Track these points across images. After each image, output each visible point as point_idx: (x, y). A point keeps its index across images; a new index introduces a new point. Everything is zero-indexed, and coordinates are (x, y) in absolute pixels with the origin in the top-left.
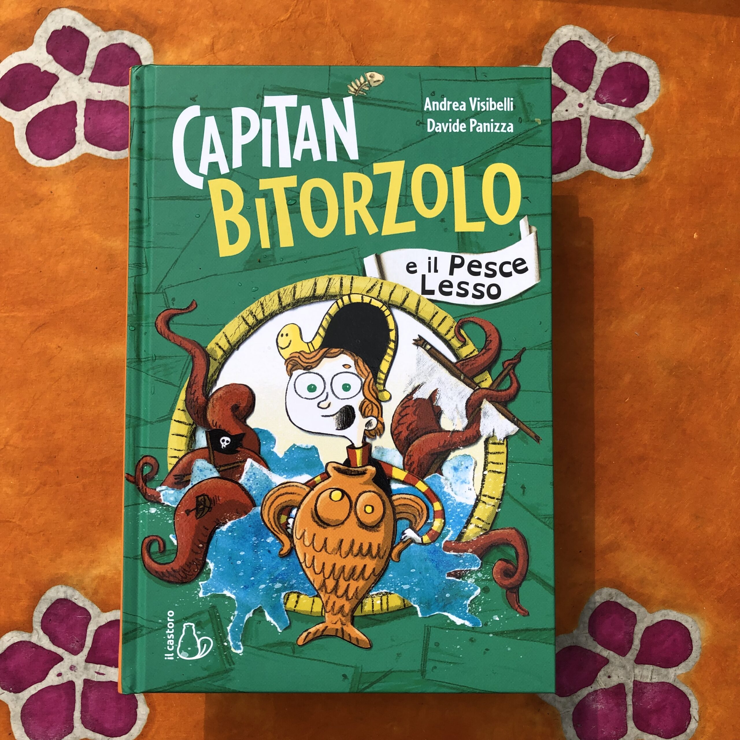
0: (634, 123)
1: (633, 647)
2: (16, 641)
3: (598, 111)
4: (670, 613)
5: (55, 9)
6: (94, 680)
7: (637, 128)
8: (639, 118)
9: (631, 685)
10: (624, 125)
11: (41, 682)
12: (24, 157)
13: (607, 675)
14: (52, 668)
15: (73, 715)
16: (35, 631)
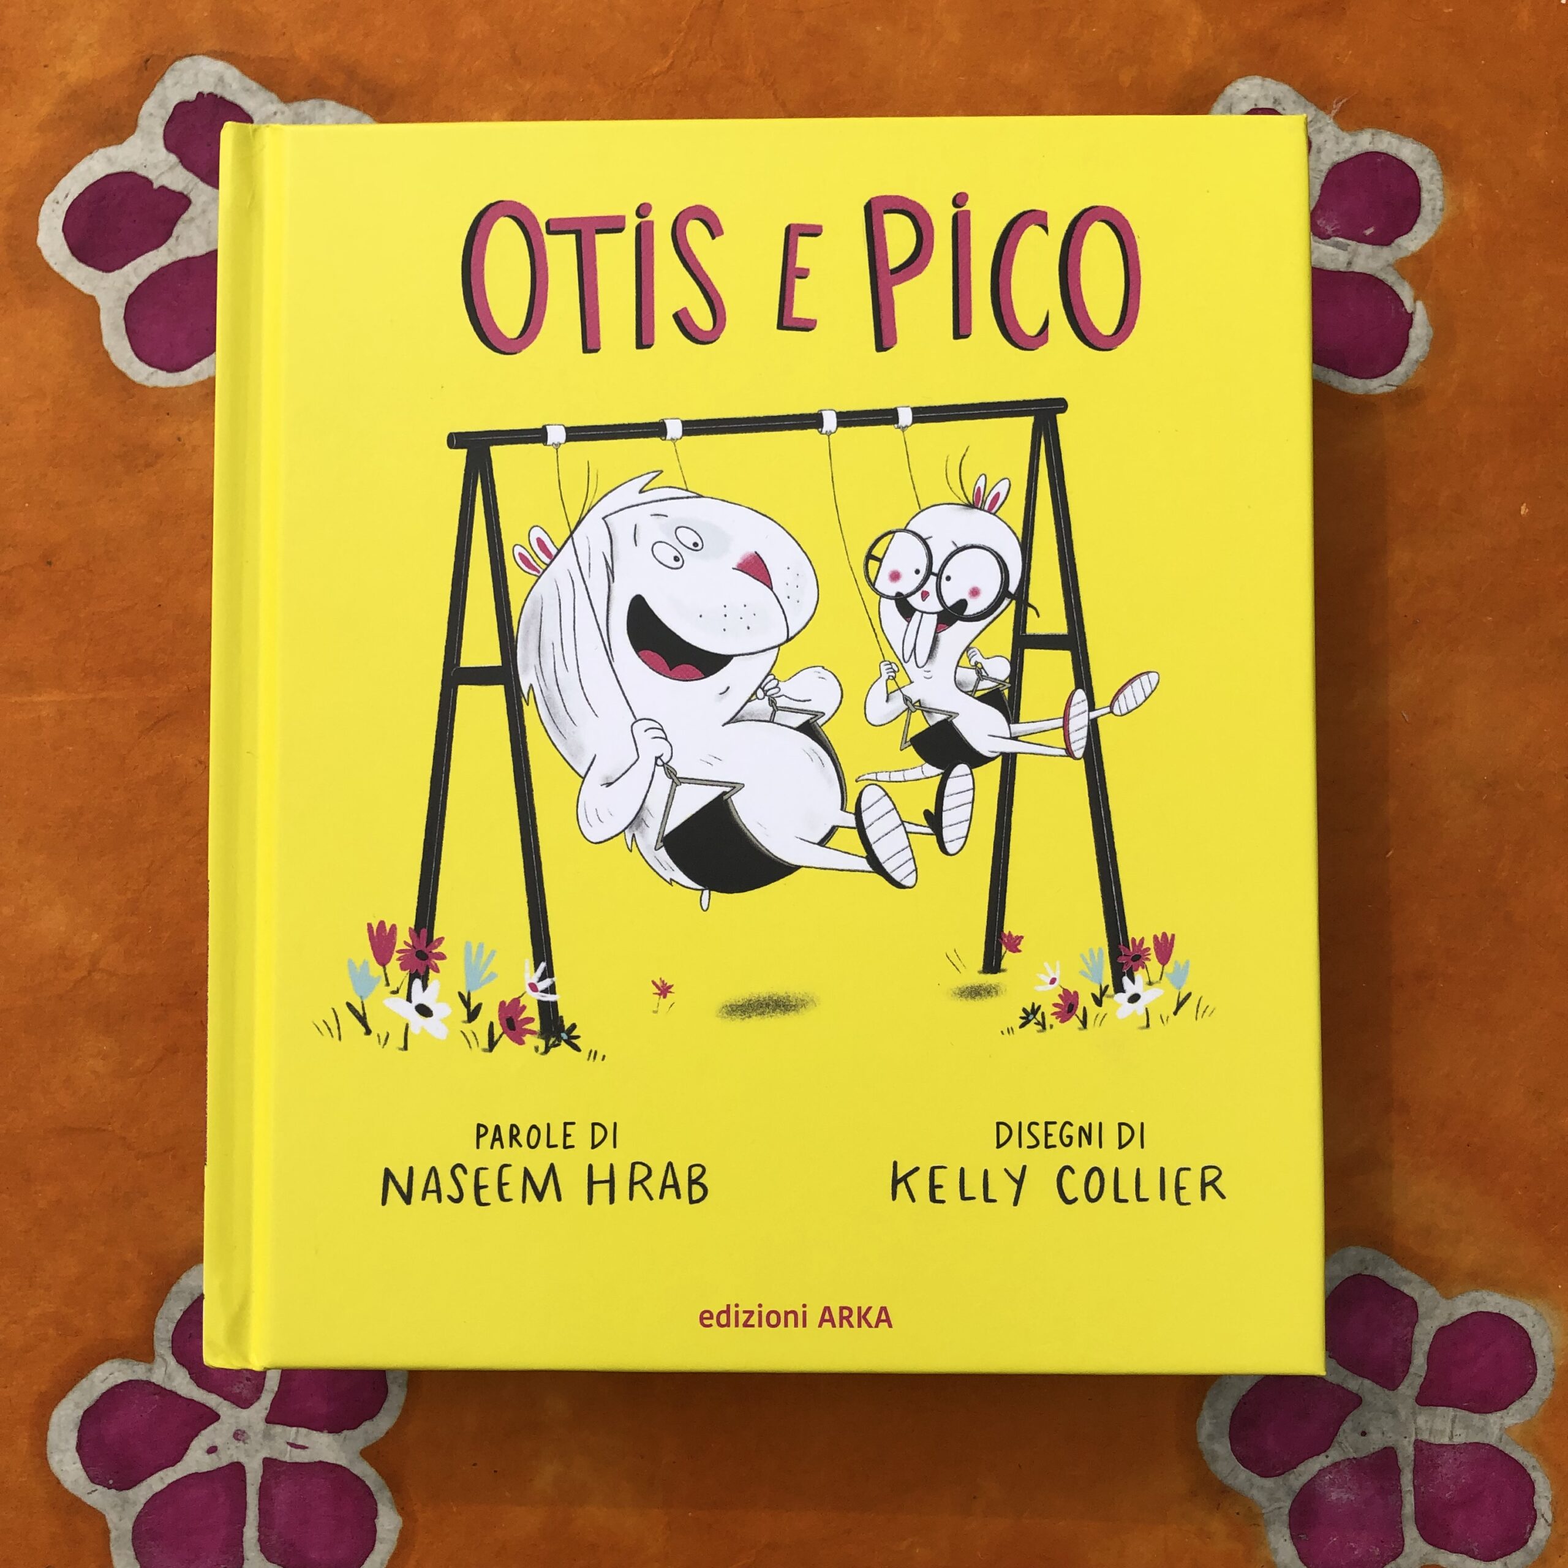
0: (1391, 278)
1: (1412, 1370)
2: (120, 1381)
3: (1315, 256)
4: (1488, 1298)
5: (180, 58)
6: (284, 1460)
7: (1398, 289)
8: (1401, 266)
9: (1410, 1450)
10: (1370, 282)
11: (173, 1465)
12: (122, 366)
13: (1361, 1431)
14: (196, 1435)
15: (242, 1534)
16: (158, 1359)
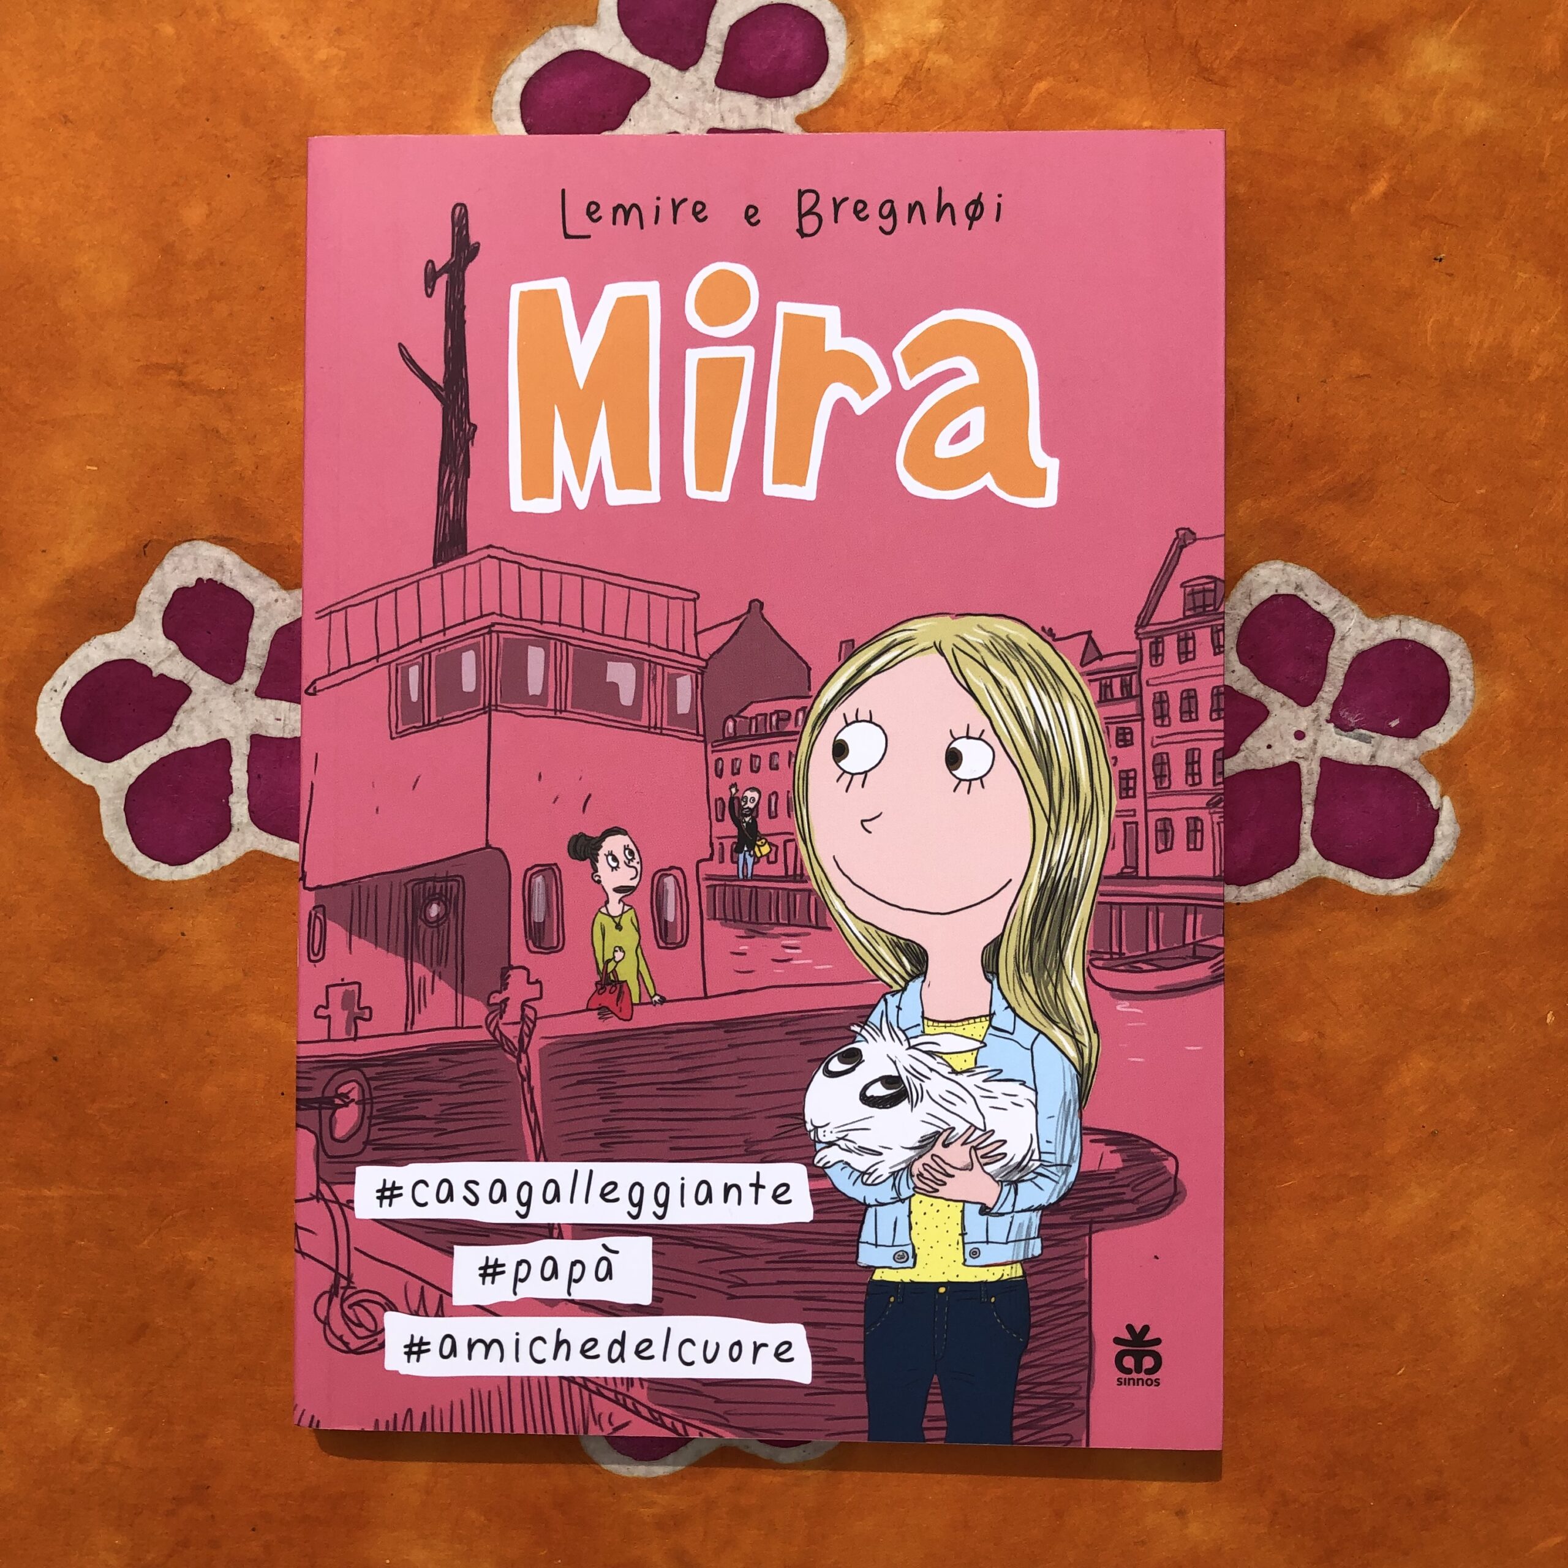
0: (1417, 772)
3: (1337, 748)
5: (178, 543)
7: (1424, 784)
8: (1427, 761)
10: (1394, 775)
12: (123, 858)
